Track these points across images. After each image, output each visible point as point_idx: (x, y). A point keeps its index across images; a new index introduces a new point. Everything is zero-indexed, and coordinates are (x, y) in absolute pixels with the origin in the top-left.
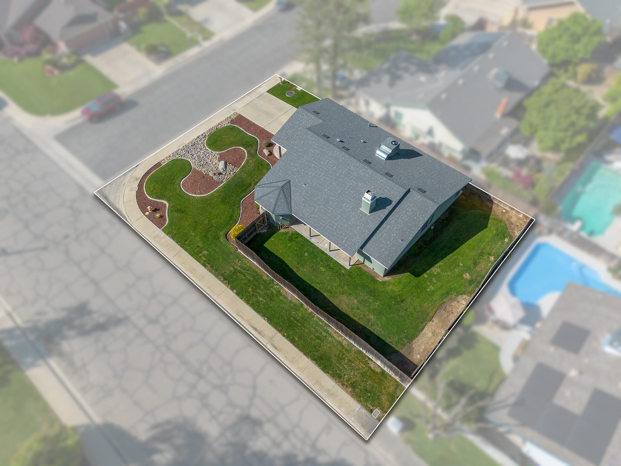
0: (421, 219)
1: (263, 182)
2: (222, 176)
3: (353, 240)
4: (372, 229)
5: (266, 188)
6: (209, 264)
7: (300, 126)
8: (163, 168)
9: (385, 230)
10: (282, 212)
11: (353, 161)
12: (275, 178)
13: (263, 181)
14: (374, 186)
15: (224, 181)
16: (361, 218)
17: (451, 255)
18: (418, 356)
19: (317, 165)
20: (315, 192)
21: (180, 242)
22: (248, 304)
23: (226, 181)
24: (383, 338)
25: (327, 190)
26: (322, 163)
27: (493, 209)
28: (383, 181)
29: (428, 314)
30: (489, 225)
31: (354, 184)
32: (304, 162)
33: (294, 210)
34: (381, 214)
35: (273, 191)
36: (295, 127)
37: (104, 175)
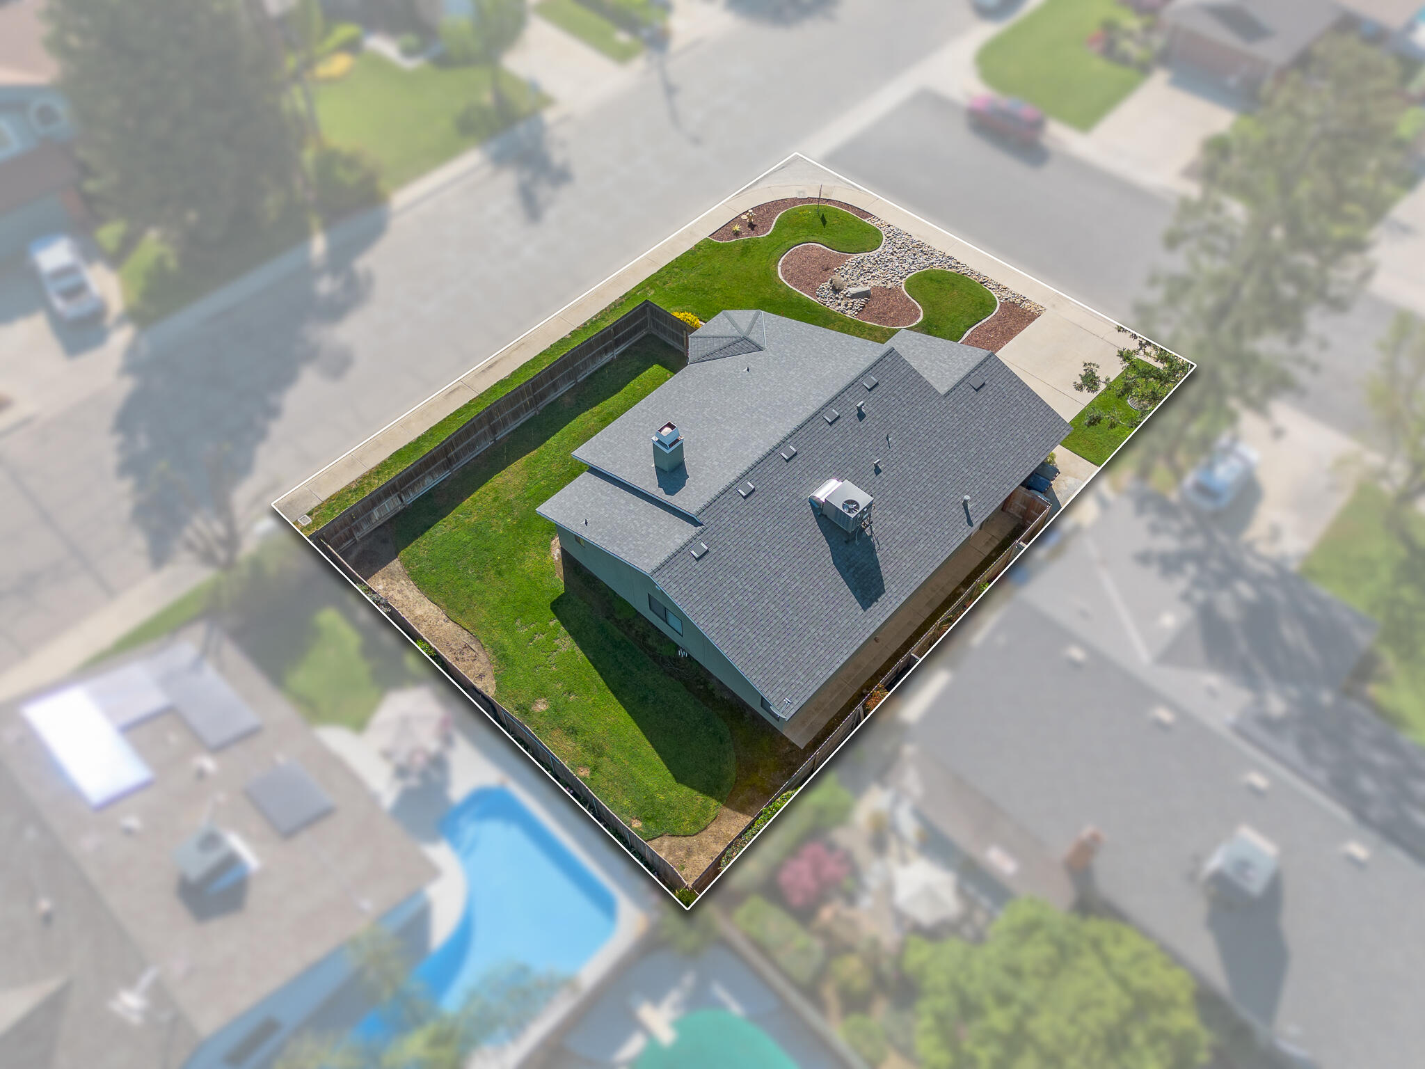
1: (768, 318)
3: (604, 451)
5: (750, 321)
8: (857, 221)
11: (791, 427)
12: (772, 330)
13: (772, 317)
15: (816, 298)
19: (791, 378)
20: (728, 386)
21: (677, 262)
22: (540, 354)
23: (818, 301)
24: (427, 534)
25: (727, 401)
26: (795, 384)
29: (461, 613)
33: (696, 366)
35: (739, 330)
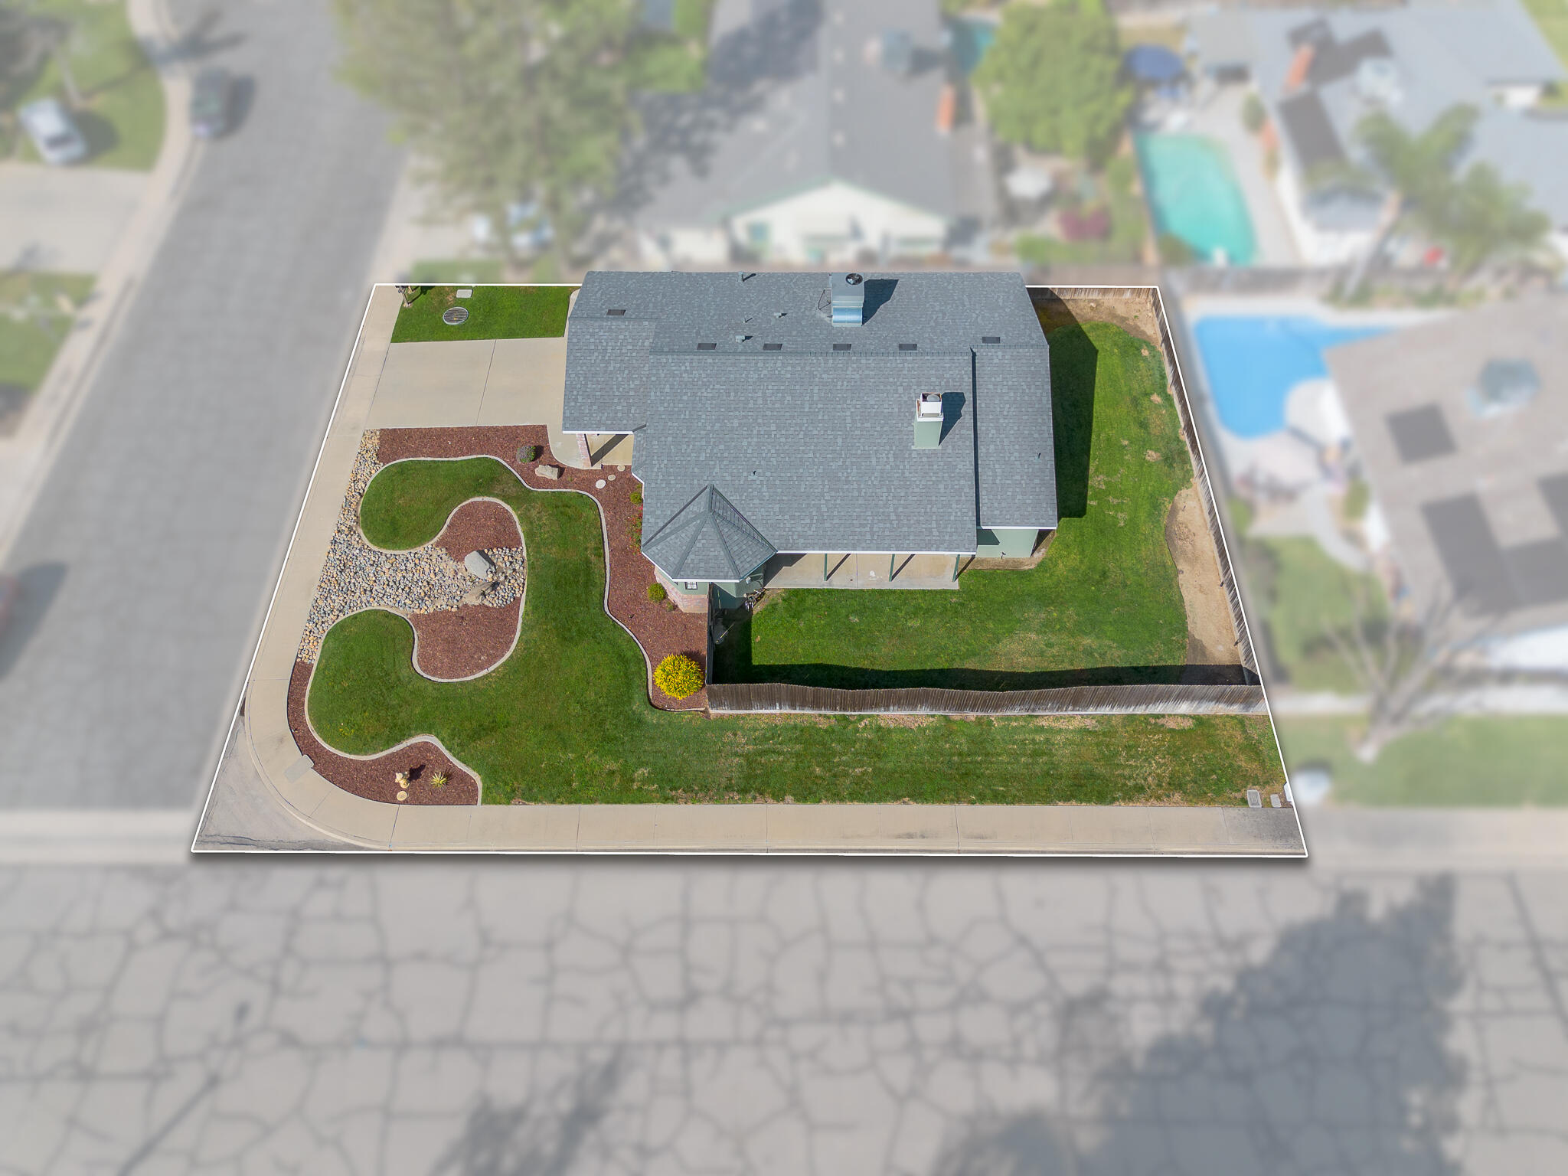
0: (1038, 395)
1: (653, 529)
2: (502, 587)
3: (952, 518)
4: (968, 471)
5: (673, 537)
6: (676, 789)
7: (608, 362)
8: (324, 669)
9: (992, 459)
10: (756, 562)
11: (815, 361)
12: (672, 501)
13: (649, 525)
14: (901, 385)
15: (518, 596)
16: (929, 465)
17: (1094, 437)
18: (1220, 648)
19: (745, 417)
20: (789, 475)
21: (559, 797)
22: (842, 800)
23: (523, 591)
25: (811, 455)
26: (751, 405)
27: (1074, 313)
28: (910, 365)
29: (1164, 566)
30: (1096, 344)
31: (858, 406)
32: (709, 428)
33: (776, 541)
34: (963, 432)
35: (698, 531)
36: (598, 369)
37: (171, 797)
